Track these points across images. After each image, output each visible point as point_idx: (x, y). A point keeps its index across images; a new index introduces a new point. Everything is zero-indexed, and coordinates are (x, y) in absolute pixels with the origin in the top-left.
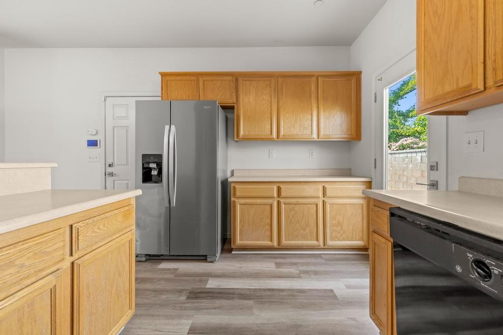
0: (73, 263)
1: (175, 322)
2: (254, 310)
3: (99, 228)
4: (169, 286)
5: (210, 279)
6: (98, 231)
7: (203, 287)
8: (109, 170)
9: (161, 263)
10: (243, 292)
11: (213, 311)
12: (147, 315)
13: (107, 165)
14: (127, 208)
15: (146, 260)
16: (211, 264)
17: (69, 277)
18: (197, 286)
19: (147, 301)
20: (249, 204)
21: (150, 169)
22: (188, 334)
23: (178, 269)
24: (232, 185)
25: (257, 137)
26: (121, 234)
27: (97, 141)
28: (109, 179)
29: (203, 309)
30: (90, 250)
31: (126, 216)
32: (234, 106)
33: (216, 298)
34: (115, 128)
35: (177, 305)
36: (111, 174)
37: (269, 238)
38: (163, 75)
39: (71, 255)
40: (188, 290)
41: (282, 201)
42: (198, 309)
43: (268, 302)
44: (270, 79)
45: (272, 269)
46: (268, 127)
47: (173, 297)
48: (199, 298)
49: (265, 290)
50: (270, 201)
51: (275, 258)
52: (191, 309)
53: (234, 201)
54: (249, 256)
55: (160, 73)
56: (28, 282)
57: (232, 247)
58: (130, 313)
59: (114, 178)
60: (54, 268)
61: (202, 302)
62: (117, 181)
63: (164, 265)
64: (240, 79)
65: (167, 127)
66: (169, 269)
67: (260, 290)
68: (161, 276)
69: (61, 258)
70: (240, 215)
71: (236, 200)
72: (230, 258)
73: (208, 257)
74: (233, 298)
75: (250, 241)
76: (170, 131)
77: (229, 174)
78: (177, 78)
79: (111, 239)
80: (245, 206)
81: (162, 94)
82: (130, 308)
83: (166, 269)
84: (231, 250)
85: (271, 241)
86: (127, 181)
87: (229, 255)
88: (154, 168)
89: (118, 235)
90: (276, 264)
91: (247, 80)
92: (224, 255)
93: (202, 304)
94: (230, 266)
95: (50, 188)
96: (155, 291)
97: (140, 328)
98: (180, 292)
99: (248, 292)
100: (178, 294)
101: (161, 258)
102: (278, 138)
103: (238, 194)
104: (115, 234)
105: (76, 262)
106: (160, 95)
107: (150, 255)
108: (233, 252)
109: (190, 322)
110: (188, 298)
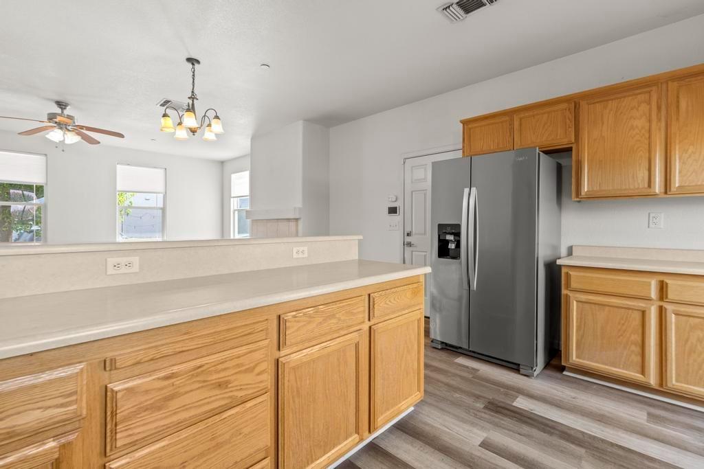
0: (370, 327)
1: (467, 427)
2: (583, 462)
3: (390, 301)
4: (464, 386)
5: (521, 396)
6: (390, 303)
7: (510, 403)
8: (408, 239)
9: (459, 357)
10: (572, 432)
11: (517, 436)
12: (437, 407)
13: (406, 234)
14: (415, 285)
15: (442, 349)
16: (525, 378)
17: (368, 339)
18: (500, 398)
19: (438, 393)
20: (595, 304)
21: (447, 242)
22: (480, 446)
23: (478, 370)
24: (564, 271)
25: (618, 193)
26: (410, 310)
27: (396, 208)
28: (408, 249)
29: (504, 428)
30: (383, 319)
31: (415, 293)
32: (571, 148)
33: (525, 422)
34: (414, 193)
35: (471, 411)
36: (410, 244)
37: (640, 369)
38: (465, 123)
39: (369, 320)
40: (489, 399)
41: (669, 307)
42: (497, 425)
43: (615, 463)
44: (648, 89)
45: (639, 421)
46: (642, 174)
47: (468, 400)
48: (500, 413)
49: (612, 445)
50: (642, 304)
51: (650, 405)
52: (488, 422)
53: (567, 295)
54: (595, 387)
55: (461, 122)
56: (343, 333)
57: (563, 364)
58: (417, 396)
59: (411, 249)
60: (358, 328)
61: (502, 420)
62: (417, 253)
63: (461, 360)
64: (583, 104)
65: (466, 191)
66: (467, 367)
67: (603, 441)
68: (458, 372)
69: (362, 320)
70: (577, 319)
71: (571, 294)
72: (557, 379)
73: (521, 367)
74: (551, 434)
75: (596, 362)
76: (469, 194)
77: (564, 252)
78: (483, 123)
79: (400, 314)
80: (587, 306)
81: (463, 147)
82: (419, 390)
83: (464, 366)
84: (562, 369)
85: (643, 373)
86: (424, 253)
87: (558, 375)
88: (451, 241)
89: (407, 311)
90: (649, 414)
91: (598, 102)
92: (548, 372)
93: (503, 422)
94: (555, 389)
95: (357, 258)
96: (447, 385)
97: (427, 416)
98: (478, 397)
99: (580, 436)
100: (474, 398)
101: (460, 351)
102: (666, 193)
103: (574, 285)
104: (404, 309)
105: (372, 327)
106: (461, 147)
107: (446, 344)
108: (565, 373)
109: (485, 435)
110: (486, 407)
